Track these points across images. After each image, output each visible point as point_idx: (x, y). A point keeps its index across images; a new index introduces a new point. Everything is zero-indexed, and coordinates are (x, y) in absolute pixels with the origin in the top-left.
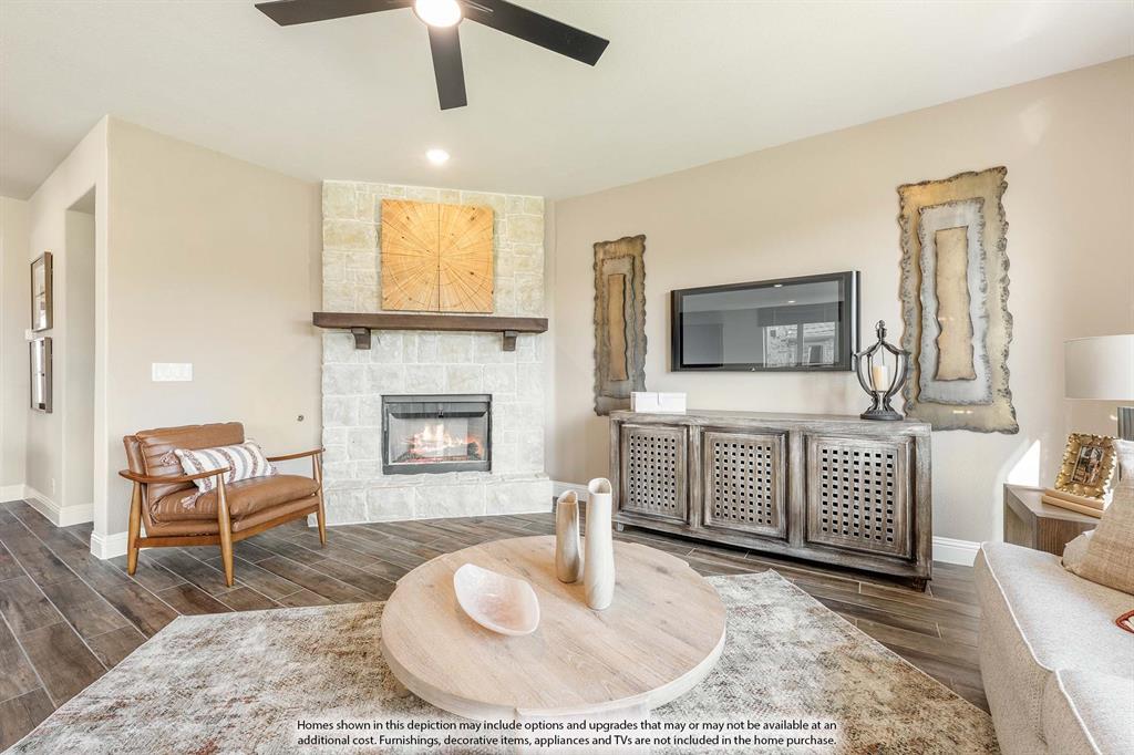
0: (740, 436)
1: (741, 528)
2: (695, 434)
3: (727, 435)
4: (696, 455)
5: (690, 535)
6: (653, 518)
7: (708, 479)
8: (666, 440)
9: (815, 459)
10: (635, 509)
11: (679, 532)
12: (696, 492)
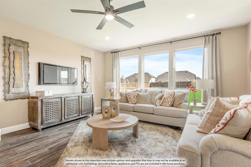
0: (72, 98)
1: (72, 116)
2: (63, 99)
3: (70, 98)
4: (63, 104)
5: (62, 123)
6: (52, 123)
7: (66, 108)
8: (52, 102)
9: (83, 100)
10: (47, 122)
11: (60, 123)
12: (63, 112)
